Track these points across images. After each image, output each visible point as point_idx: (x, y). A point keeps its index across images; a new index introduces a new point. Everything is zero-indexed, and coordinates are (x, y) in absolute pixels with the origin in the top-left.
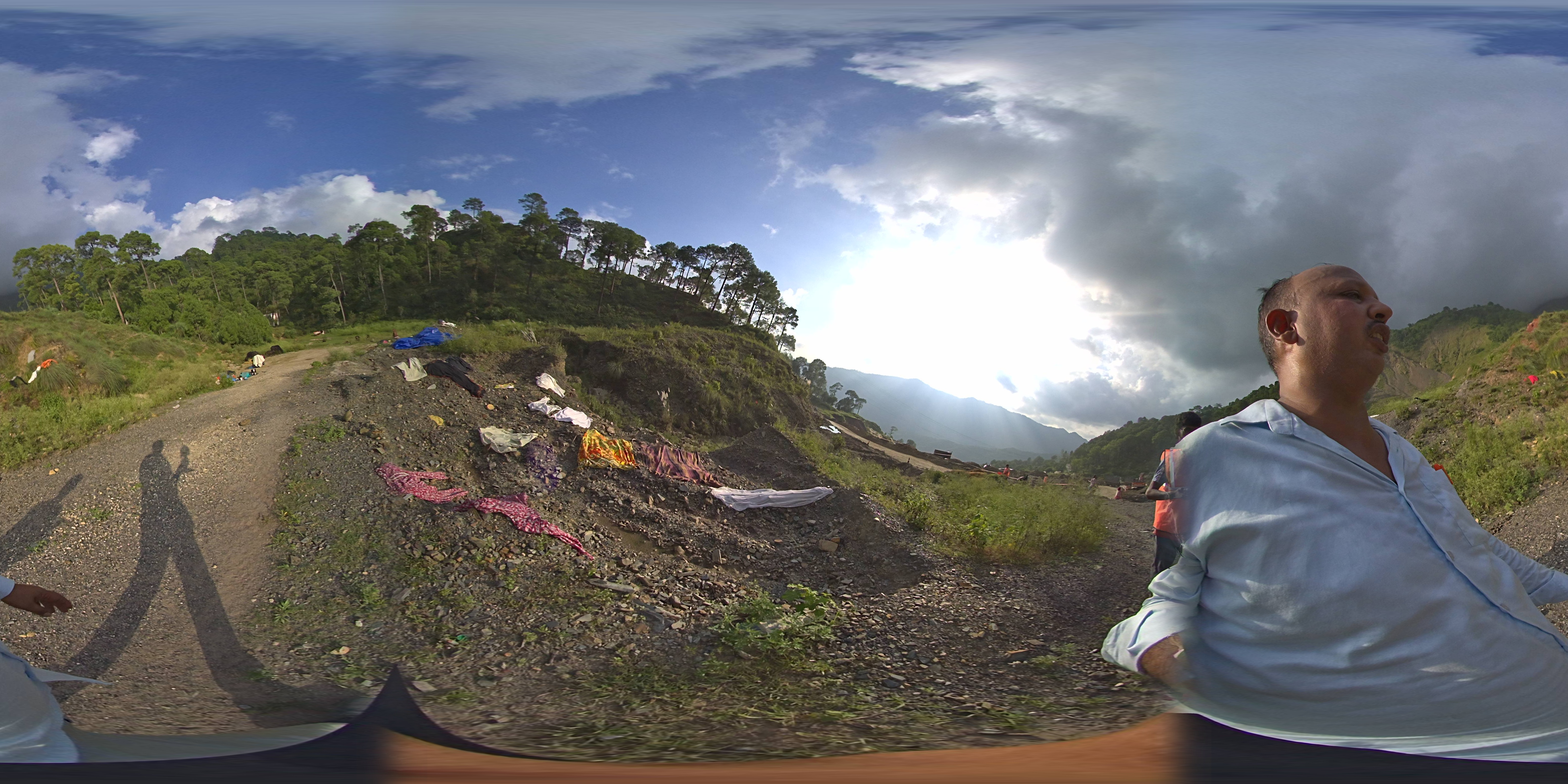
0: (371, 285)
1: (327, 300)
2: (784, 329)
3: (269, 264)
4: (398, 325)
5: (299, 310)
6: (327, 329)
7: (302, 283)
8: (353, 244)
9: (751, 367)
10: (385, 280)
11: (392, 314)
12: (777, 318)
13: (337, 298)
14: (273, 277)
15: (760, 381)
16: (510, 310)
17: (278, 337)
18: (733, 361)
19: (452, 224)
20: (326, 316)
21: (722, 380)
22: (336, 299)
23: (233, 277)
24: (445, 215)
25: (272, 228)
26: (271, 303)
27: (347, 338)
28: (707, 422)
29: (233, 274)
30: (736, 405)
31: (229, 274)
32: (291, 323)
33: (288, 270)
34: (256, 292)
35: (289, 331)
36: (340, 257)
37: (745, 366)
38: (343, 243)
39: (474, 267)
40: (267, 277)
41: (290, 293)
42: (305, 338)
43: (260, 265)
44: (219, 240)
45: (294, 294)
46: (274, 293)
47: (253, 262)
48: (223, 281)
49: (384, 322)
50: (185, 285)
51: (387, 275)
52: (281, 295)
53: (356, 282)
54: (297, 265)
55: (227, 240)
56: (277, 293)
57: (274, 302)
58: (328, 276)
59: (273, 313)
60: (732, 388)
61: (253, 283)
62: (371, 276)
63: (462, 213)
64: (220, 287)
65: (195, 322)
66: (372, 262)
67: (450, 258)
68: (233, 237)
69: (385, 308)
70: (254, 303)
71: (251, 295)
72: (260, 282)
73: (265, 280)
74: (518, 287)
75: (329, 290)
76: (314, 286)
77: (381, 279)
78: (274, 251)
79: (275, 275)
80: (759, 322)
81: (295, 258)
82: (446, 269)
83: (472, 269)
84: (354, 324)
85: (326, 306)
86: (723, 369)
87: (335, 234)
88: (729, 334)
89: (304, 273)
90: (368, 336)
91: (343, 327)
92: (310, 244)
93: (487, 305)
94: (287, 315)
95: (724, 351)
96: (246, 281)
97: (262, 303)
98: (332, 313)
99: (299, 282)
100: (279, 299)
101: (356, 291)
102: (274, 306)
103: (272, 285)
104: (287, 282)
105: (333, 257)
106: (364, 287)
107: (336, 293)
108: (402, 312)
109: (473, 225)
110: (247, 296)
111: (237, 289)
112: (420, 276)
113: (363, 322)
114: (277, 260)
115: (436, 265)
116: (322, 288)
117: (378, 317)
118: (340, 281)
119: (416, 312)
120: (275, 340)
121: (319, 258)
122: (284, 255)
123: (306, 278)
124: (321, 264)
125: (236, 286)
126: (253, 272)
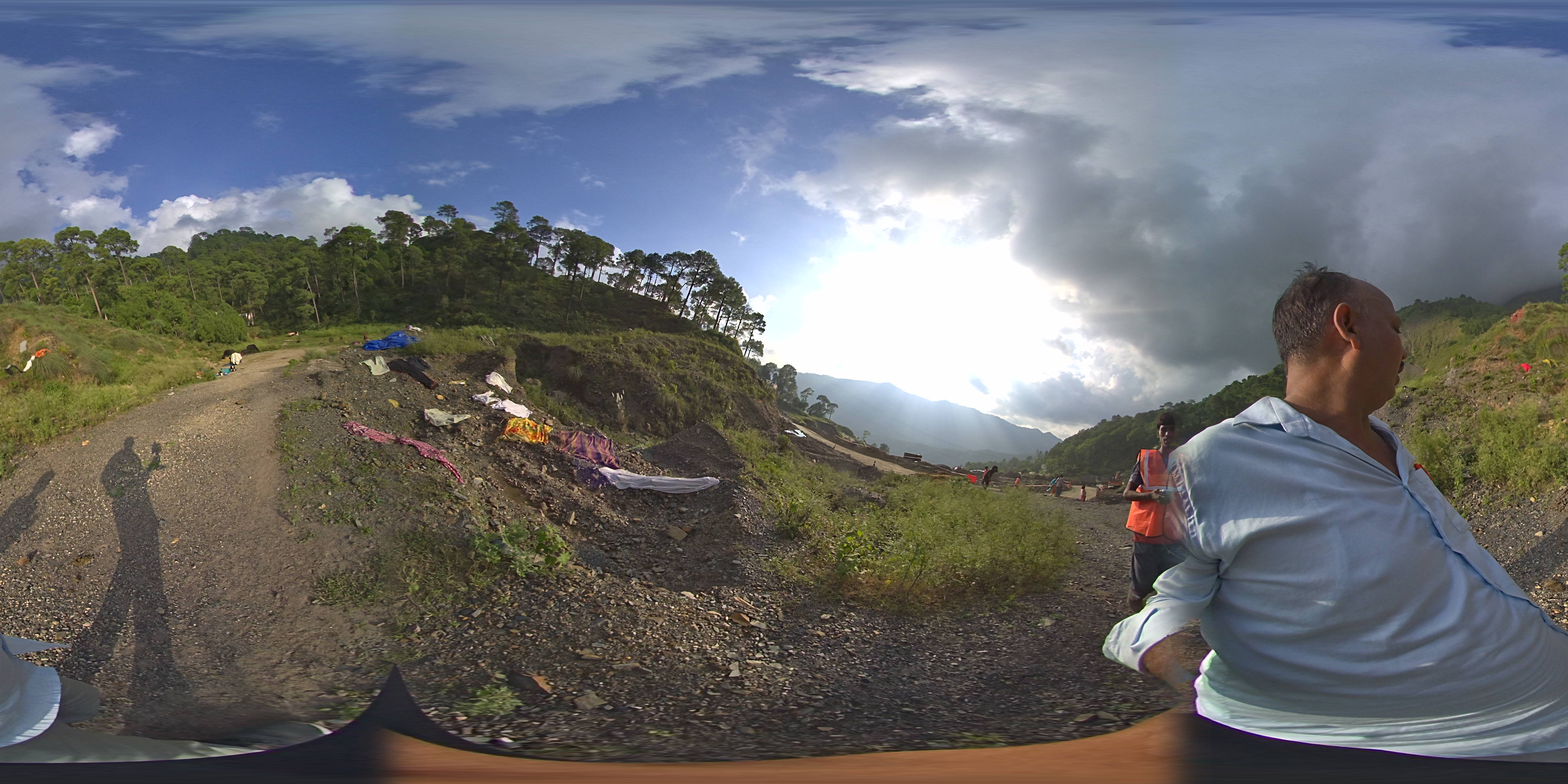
0: (346, 289)
1: (302, 302)
2: (752, 335)
3: (245, 265)
4: (370, 328)
5: (273, 311)
6: (301, 330)
7: (278, 284)
8: (330, 247)
9: (711, 372)
10: (359, 284)
11: (364, 318)
12: (744, 323)
13: (311, 301)
14: (249, 278)
15: (719, 384)
16: (481, 316)
17: (253, 337)
18: (694, 365)
19: (426, 230)
20: (301, 318)
21: (679, 383)
23: (209, 276)
24: (420, 221)
25: (249, 229)
26: (245, 302)
27: (321, 340)
28: (663, 424)
29: (209, 273)
30: (693, 407)
31: (205, 272)
32: (266, 324)
33: (263, 271)
34: (232, 291)
35: (264, 330)
36: (315, 259)
37: (705, 369)
38: (319, 246)
39: (446, 272)
40: (243, 278)
41: (266, 293)
42: (279, 338)
43: (237, 265)
44: (195, 239)
45: (269, 295)
46: (249, 294)
47: (229, 262)
48: (199, 279)
49: (357, 325)
50: (162, 282)
51: (361, 279)
52: (257, 295)
53: (330, 285)
54: (273, 266)
55: (203, 238)
56: (252, 293)
57: (249, 302)
58: (303, 278)
59: (248, 313)
60: (690, 391)
61: (228, 283)
62: (346, 280)
63: (437, 219)
64: (196, 285)
65: (173, 319)
66: (347, 266)
67: (423, 263)
68: (209, 236)
69: (359, 311)
70: (229, 302)
71: (226, 294)
72: (235, 281)
73: (241, 280)
74: (488, 293)
75: (304, 292)
76: (290, 288)
77: (355, 282)
78: (249, 252)
79: (251, 276)
80: (726, 328)
81: (271, 259)
82: (419, 274)
83: (445, 274)
84: (328, 326)
85: (301, 308)
86: (681, 372)
87: (311, 237)
88: (691, 339)
89: (280, 275)
90: (341, 338)
91: (317, 329)
92: (286, 246)
93: (458, 310)
94: (262, 315)
95: (685, 355)
96: (222, 281)
97: (238, 302)
98: (306, 315)
99: (274, 283)
100: (254, 299)
101: (331, 294)
102: (248, 305)
103: (248, 285)
104: (263, 283)
105: (309, 259)
106: (338, 290)
107: (311, 295)
108: (374, 315)
109: (446, 232)
110: (223, 295)
111: (213, 288)
112: (393, 281)
113: (337, 325)
114: (253, 261)
115: (410, 270)
116: (298, 289)
117: (351, 320)
118: (315, 283)
119: (387, 316)
120: (250, 339)
121: (295, 260)
122: (260, 256)
123: (282, 279)
124: (296, 266)
125: (212, 285)
126: (229, 272)
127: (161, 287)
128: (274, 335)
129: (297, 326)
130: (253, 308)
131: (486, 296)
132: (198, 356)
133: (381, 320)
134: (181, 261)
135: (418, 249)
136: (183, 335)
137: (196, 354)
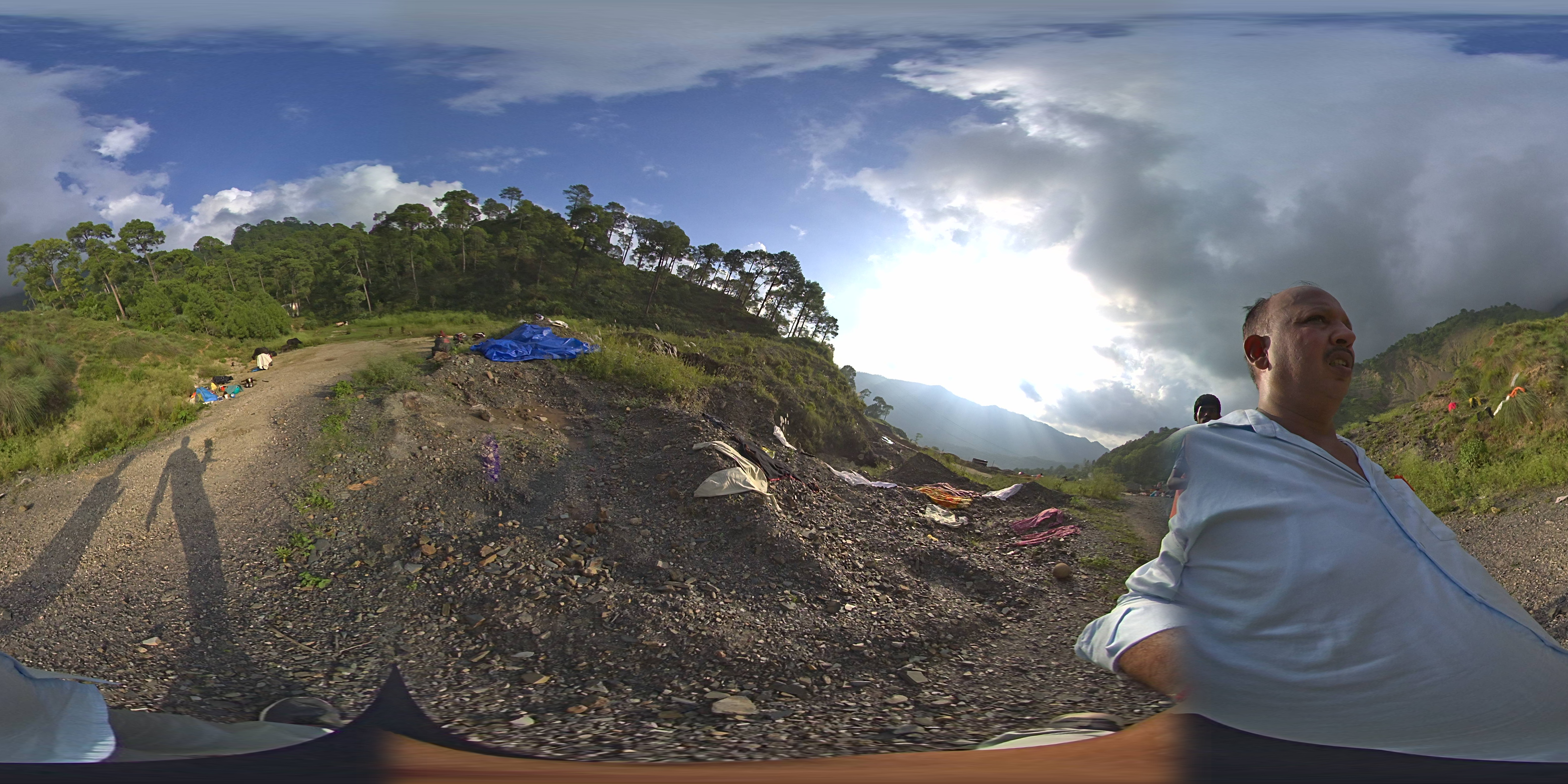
0: (402, 273)
1: (351, 288)
2: (825, 338)
3: (289, 252)
6: (351, 319)
7: (324, 272)
8: (380, 231)
10: (417, 268)
11: (424, 304)
13: (361, 286)
14: (292, 265)
17: (297, 329)
19: (485, 214)
20: (350, 306)
22: (361, 288)
23: (248, 265)
25: (293, 218)
26: (290, 293)
29: (251, 263)
31: (245, 263)
32: (312, 314)
33: (309, 258)
34: (275, 282)
35: (309, 322)
36: (364, 244)
38: (368, 231)
39: (514, 256)
40: (286, 265)
41: (311, 281)
42: (326, 330)
43: (279, 254)
44: (239, 232)
45: (315, 283)
46: (293, 282)
47: (272, 250)
48: (238, 270)
49: (416, 313)
50: (194, 274)
51: (419, 262)
53: (382, 270)
54: (319, 254)
55: (246, 230)
56: (297, 282)
57: (293, 291)
58: (352, 262)
59: (293, 303)
61: (270, 272)
62: (401, 264)
63: (496, 202)
64: (236, 277)
66: (402, 248)
67: (487, 247)
68: (252, 227)
69: (417, 298)
70: (273, 293)
71: (270, 284)
72: (278, 270)
73: (283, 268)
74: (563, 280)
75: (354, 277)
76: (338, 274)
77: (412, 266)
78: (294, 240)
79: (295, 263)
81: (317, 246)
82: (482, 258)
83: (511, 259)
84: (381, 315)
85: (351, 295)
87: (359, 223)
89: (326, 260)
91: (368, 317)
92: (333, 232)
93: (530, 298)
94: (307, 305)
96: (264, 270)
97: (282, 292)
98: (356, 302)
99: (321, 270)
100: (299, 288)
101: (383, 279)
102: (293, 295)
103: (291, 273)
104: (307, 269)
105: (358, 243)
106: (392, 275)
107: (361, 280)
108: (434, 302)
109: (510, 214)
110: (265, 286)
111: (253, 278)
112: (454, 265)
113: (392, 313)
114: (298, 249)
115: (472, 254)
116: (346, 275)
117: (408, 307)
118: (365, 268)
119: (449, 302)
120: (294, 331)
121: (343, 241)
122: (305, 244)
123: (328, 264)
124: (344, 248)
125: (252, 275)
126: (271, 260)
127: (192, 279)
128: (321, 326)
129: (345, 316)
130: (297, 298)
131: (560, 284)
132: (227, 356)
133: (443, 307)
134: (220, 252)
135: (482, 230)
136: (213, 331)
137: (224, 354)
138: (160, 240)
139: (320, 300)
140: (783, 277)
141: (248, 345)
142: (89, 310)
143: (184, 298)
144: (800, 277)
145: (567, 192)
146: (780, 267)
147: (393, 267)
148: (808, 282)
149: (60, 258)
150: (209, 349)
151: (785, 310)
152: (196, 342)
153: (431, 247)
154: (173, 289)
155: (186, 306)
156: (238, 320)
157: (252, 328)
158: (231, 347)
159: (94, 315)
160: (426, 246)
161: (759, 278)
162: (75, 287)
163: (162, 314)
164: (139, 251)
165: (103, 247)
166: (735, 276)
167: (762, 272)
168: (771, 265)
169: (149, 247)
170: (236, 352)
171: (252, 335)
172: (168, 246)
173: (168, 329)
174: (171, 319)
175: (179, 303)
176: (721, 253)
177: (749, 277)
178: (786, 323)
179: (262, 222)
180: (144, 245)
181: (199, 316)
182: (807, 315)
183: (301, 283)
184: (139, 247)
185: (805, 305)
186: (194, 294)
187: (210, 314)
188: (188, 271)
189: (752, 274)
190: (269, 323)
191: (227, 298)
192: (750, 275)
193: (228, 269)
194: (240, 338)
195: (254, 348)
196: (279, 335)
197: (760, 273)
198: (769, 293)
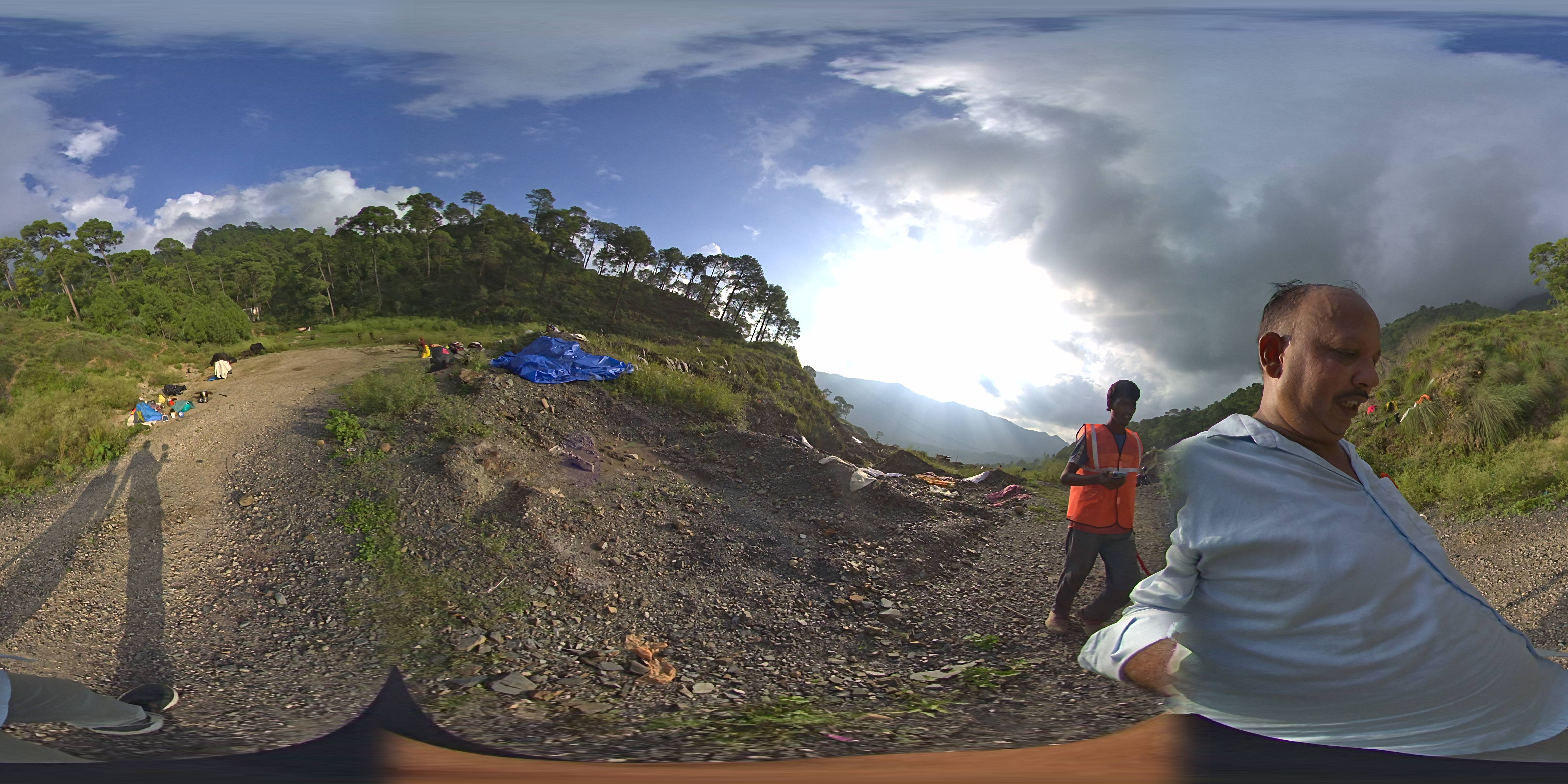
0: (364, 277)
1: (313, 293)
3: (250, 255)
4: (399, 322)
6: (313, 325)
7: (286, 276)
8: (340, 236)
10: (380, 273)
11: (388, 310)
13: (325, 290)
14: (254, 269)
17: (259, 334)
19: (448, 218)
20: (312, 311)
22: (325, 293)
23: (210, 268)
25: (255, 223)
26: (251, 297)
29: (210, 265)
31: (205, 264)
32: (273, 318)
33: (270, 262)
34: (236, 285)
35: (270, 326)
36: (327, 248)
38: (330, 235)
39: (478, 262)
40: (247, 268)
41: (272, 285)
42: (288, 336)
43: (240, 255)
44: (200, 235)
45: (276, 288)
46: (255, 286)
48: (199, 272)
51: (381, 267)
53: (345, 274)
54: (281, 258)
55: (207, 234)
56: (258, 286)
57: (254, 295)
58: (315, 266)
59: (253, 307)
61: (231, 275)
62: (364, 268)
63: (461, 207)
64: (196, 279)
65: (158, 316)
67: (451, 251)
68: (214, 231)
69: (380, 303)
70: (233, 297)
71: (230, 288)
72: (239, 273)
73: (245, 271)
74: (527, 286)
75: (316, 281)
76: (300, 277)
77: (375, 271)
78: (256, 245)
79: (256, 266)
81: (278, 250)
82: (447, 263)
83: (476, 264)
84: (345, 320)
85: (313, 299)
87: (320, 227)
89: (288, 264)
91: (332, 323)
92: (294, 237)
93: (498, 303)
94: (268, 310)
96: (224, 273)
97: (243, 296)
98: (319, 307)
99: (282, 275)
100: (260, 292)
101: (346, 284)
102: (254, 299)
103: (253, 276)
104: (269, 273)
105: (321, 246)
106: (355, 279)
107: (324, 284)
108: (399, 307)
109: (473, 220)
110: (225, 289)
111: (214, 281)
112: (418, 270)
113: (355, 318)
114: (260, 252)
115: (436, 258)
116: (309, 278)
117: (371, 313)
118: (328, 273)
119: (414, 308)
120: (255, 336)
121: (306, 244)
122: (267, 248)
123: (291, 267)
124: (308, 251)
125: (213, 278)
126: (232, 263)
127: (150, 280)
128: (282, 331)
129: (308, 321)
130: (258, 302)
131: (526, 289)
132: (183, 361)
133: (408, 313)
134: (180, 254)
135: (447, 234)
136: (170, 334)
137: (180, 359)
138: (118, 240)
139: (281, 305)
140: (746, 281)
141: (206, 350)
142: (40, 311)
143: (141, 300)
144: (763, 281)
145: (529, 196)
146: (742, 270)
147: (356, 272)
148: (771, 286)
149: (15, 257)
150: (164, 353)
151: (747, 313)
152: (150, 346)
153: (395, 252)
154: (130, 291)
155: (142, 308)
156: (196, 323)
157: (210, 331)
158: (188, 352)
159: (45, 316)
160: (390, 250)
161: (721, 282)
162: (28, 287)
163: (116, 316)
164: (97, 251)
165: (58, 246)
166: (698, 280)
167: (723, 275)
168: (733, 269)
169: (107, 247)
170: (192, 357)
171: (211, 340)
172: (126, 247)
173: (121, 332)
174: (126, 321)
175: (135, 305)
176: (682, 258)
177: (710, 281)
178: (749, 327)
179: (224, 226)
180: (102, 244)
181: (155, 319)
182: (770, 319)
183: (263, 286)
184: (96, 247)
185: (768, 309)
186: (150, 296)
187: (167, 317)
188: (145, 273)
189: (714, 278)
190: (229, 326)
191: (186, 300)
192: (712, 279)
193: (188, 272)
194: (198, 343)
195: (213, 353)
196: (239, 339)
197: (721, 277)
198: (731, 297)
